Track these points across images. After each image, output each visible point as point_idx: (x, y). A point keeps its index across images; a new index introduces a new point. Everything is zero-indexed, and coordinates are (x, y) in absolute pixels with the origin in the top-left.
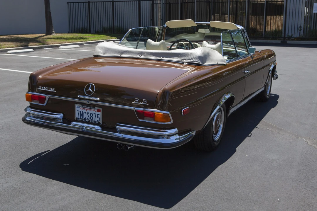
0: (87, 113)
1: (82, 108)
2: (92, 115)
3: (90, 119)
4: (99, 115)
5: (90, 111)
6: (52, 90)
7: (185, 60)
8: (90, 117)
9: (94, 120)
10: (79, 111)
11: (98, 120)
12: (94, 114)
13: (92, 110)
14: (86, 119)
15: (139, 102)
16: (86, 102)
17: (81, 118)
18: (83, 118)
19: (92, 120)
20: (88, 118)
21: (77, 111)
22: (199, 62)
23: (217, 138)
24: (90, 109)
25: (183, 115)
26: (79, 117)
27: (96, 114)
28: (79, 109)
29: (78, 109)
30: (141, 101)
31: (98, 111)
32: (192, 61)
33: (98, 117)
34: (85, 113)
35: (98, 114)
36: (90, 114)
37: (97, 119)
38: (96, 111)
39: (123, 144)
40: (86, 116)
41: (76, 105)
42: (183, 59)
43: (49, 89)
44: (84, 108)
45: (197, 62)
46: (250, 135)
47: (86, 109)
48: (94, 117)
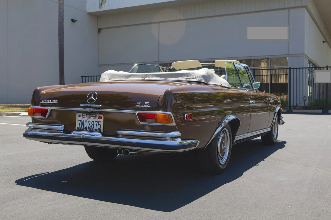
0: (88, 122)
1: (83, 117)
2: (93, 124)
3: (91, 128)
4: (100, 122)
5: (91, 120)
6: (55, 102)
7: (189, 79)
8: (91, 125)
9: (95, 128)
10: (80, 120)
11: (100, 128)
12: (95, 121)
13: (94, 117)
14: (87, 127)
15: (141, 105)
16: (88, 110)
17: (82, 127)
18: (84, 127)
19: (93, 128)
20: (89, 127)
21: (79, 120)
22: (203, 81)
23: (223, 162)
24: (92, 117)
25: (186, 120)
26: (80, 127)
27: (97, 122)
28: (81, 118)
29: (79, 118)
30: (143, 103)
31: (100, 118)
32: (196, 80)
33: (99, 124)
34: (86, 122)
35: (99, 122)
36: (91, 122)
37: (98, 127)
38: (97, 118)
39: (124, 149)
40: (87, 125)
41: (77, 115)
42: (187, 79)
43: (52, 102)
44: (86, 117)
45: (201, 80)
46: (257, 165)
47: (88, 117)
48: (95, 125)
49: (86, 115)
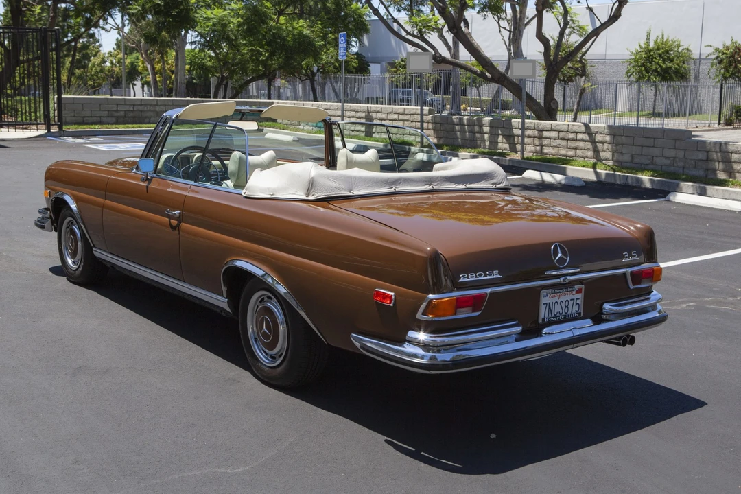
0: (559, 303)
1: (551, 295)
2: (567, 305)
3: (564, 313)
4: (579, 299)
5: (564, 298)
6: (495, 275)
8: (564, 307)
9: (570, 312)
10: (546, 304)
11: (577, 310)
12: (571, 300)
13: (568, 292)
14: (558, 314)
16: (561, 281)
17: (550, 315)
18: (553, 315)
19: (566, 313)
20: (561, 312)
21: (544, 304)
24: (565, 293)
26: (547, 316)
27: (574, 299)
29: (546, 299)
31: (579, 291)
33: (577, 304)
34: (556, 304)
35: (577, 299)
36: (564, 302)
37: (576, 308)
38: (574, 292)
40: (558, 309)
41: (542, 294)
43: (486, 275)
44: (555, 294)
47: (559, 294)
48: (570, 307)
49: (557, 291)
